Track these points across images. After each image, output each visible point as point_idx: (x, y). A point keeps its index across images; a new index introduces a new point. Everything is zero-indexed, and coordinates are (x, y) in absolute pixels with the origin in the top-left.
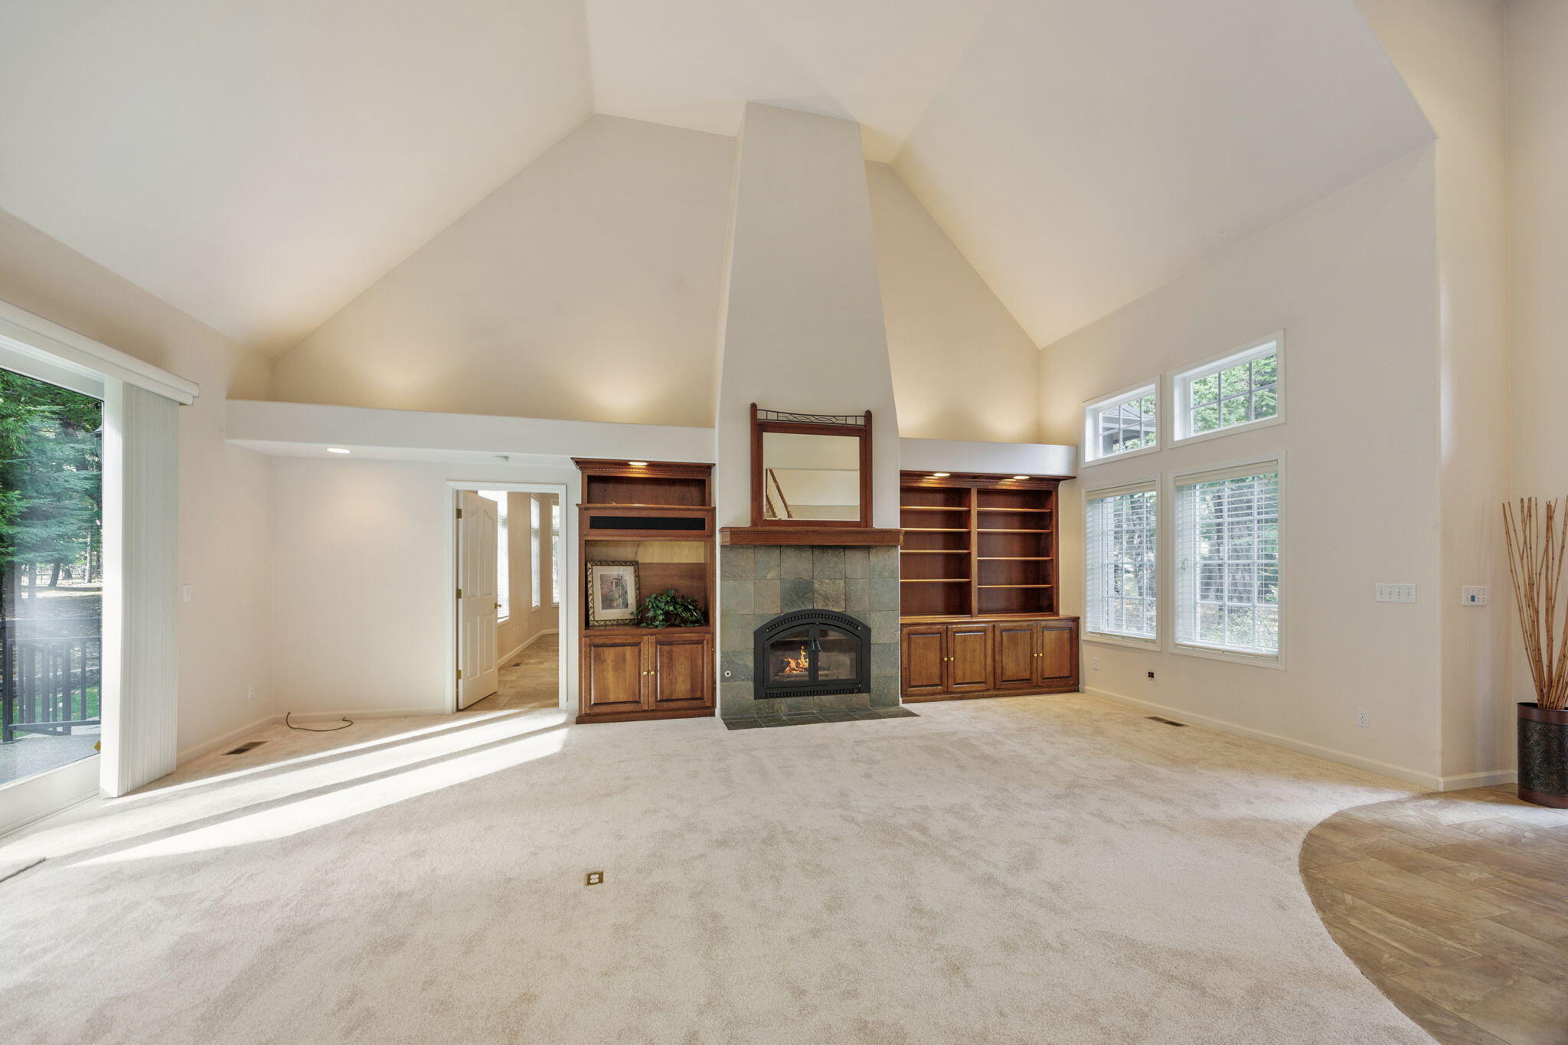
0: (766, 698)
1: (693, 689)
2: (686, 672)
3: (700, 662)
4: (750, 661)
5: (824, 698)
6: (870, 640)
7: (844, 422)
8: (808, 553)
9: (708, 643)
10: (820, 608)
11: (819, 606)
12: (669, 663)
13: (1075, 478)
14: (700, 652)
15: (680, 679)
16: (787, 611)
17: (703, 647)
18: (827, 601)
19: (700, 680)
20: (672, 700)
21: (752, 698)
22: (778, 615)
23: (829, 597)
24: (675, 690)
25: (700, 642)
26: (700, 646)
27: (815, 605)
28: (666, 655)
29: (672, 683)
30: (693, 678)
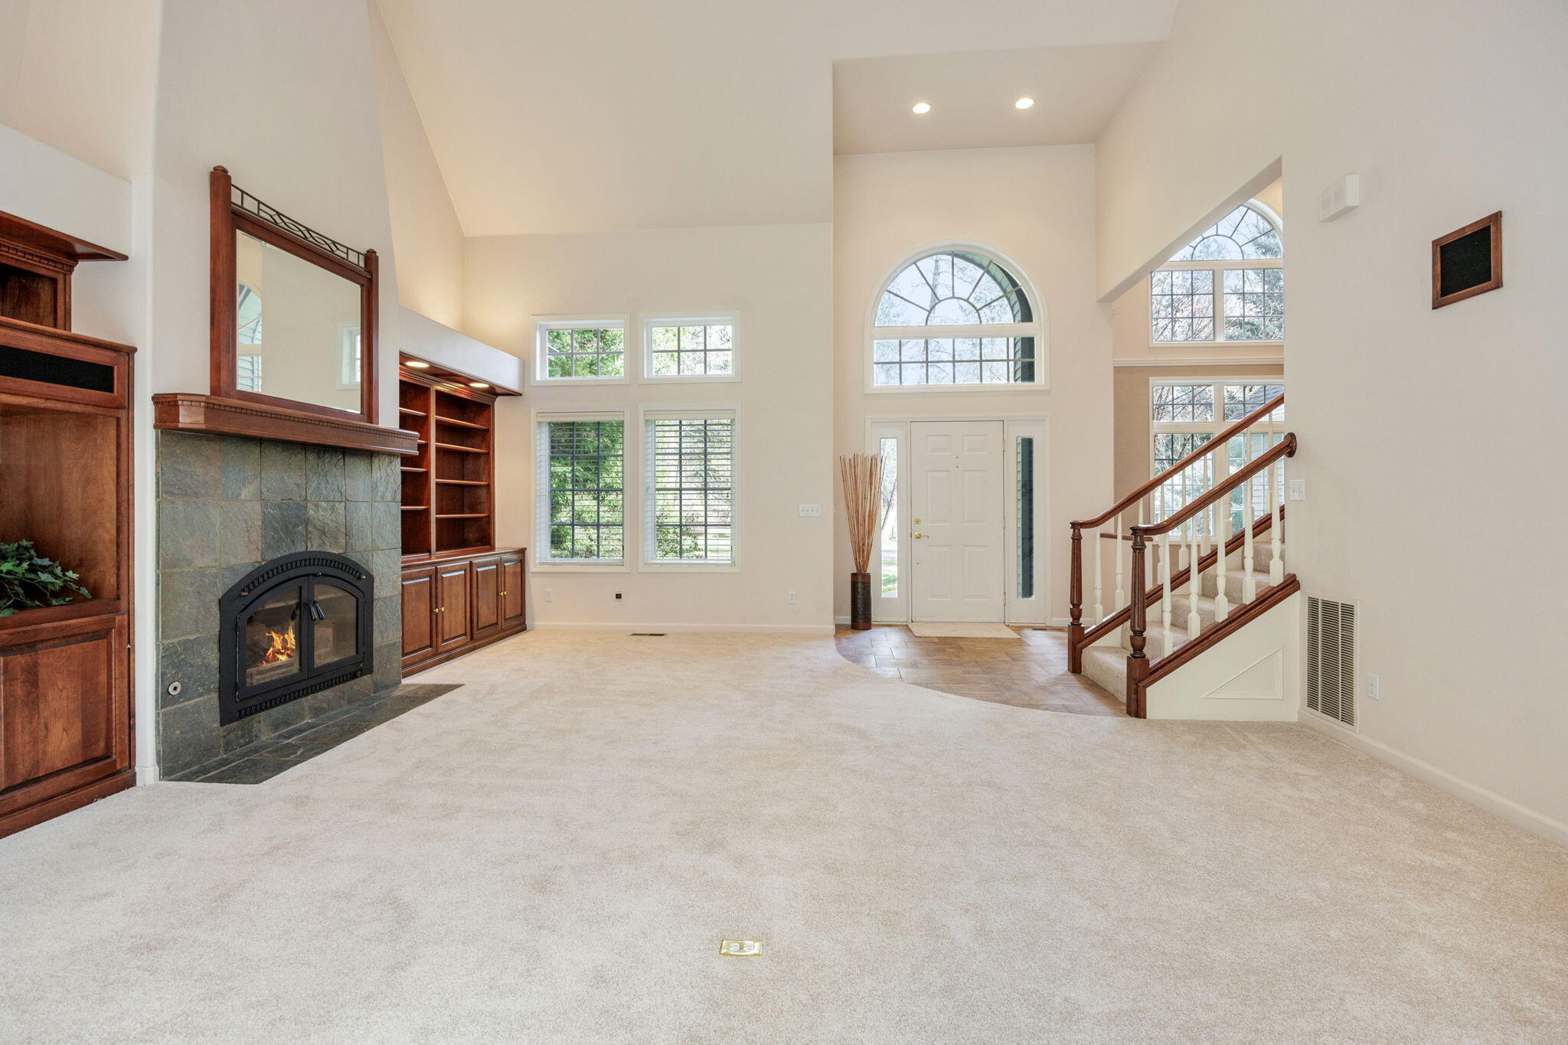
0: (240, 717)
1: (88, 740)
2: (72, 706)
3: (103, 678)
4: (212, 656)
5: (319, 695)
6: (372, 594)
7: (345, 256)
8: (299, 456)
9: (120, 634)
10: (315, 550)
11: (314, 546)
12: (29, 694)
13: (521, 395)
14: (103, 656)
15: (57, 729)
16: (270, 556)
17: (109, 644)
18: (324, 537)
19: (102, 718)
20: (37, 780)
21: (217, 725)
22: (257, 565)
23: (327, 530)
24: (45, 753)
25: (101, 634)
26: (103, 643)
27: (309, 544)
28: (21, 677)
29: (37, 740)
30: (87, 717)
